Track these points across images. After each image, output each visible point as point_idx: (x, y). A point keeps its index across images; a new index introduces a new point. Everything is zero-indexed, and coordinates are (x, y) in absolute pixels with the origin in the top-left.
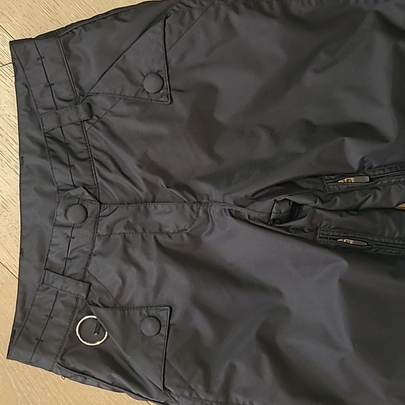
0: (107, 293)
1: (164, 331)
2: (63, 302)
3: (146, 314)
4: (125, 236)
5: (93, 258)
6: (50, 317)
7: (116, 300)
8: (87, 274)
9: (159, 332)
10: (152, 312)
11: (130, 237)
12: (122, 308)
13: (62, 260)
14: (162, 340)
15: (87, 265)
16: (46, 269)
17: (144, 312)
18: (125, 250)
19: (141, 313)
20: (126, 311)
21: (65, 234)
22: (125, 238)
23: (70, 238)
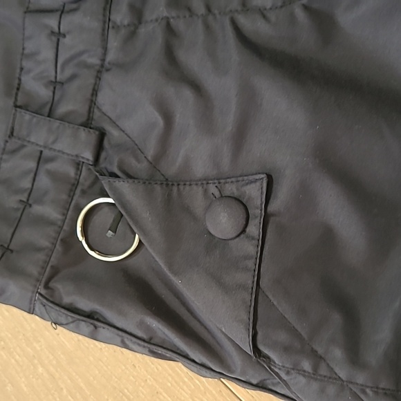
0: (135, 149)
1: (254, 229)
2: (49, 172)
3: (217, 194)
4: (168, 24)
5: (107, 77)
6: (27, 204)
7: (154, 164)
8: (97, 114)
9: (244, 231)
10: (231, 189)
11: (180, 25)
12: (167, 183)
13: (46, 86)
14: (251, 248)
15: (95, 92)
16: (16, 106)
17: (213, 189)
18: (170, 53)
19: (206, 191)
20: (175, 189)
21: (46, 26)
22: (170, 30)
23: (58, 36)
